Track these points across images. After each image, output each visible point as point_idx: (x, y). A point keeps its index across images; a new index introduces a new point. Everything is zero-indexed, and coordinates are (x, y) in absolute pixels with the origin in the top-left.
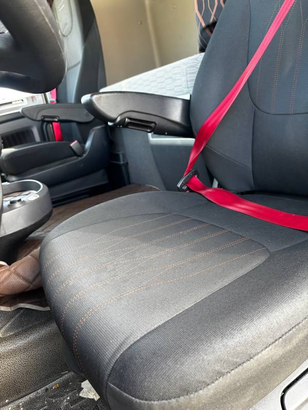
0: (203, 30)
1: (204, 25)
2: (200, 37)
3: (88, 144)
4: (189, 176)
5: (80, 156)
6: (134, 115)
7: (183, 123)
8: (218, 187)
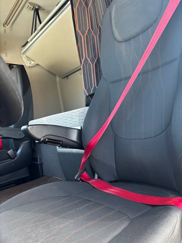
0: (87, 97)
1: (87, 95)
2: (86, 100)
3: (19, 151)
4: (81, 172)
5: (13, 159)
6: (51, 137)
7: (78, 142)
8: (98, 178)
